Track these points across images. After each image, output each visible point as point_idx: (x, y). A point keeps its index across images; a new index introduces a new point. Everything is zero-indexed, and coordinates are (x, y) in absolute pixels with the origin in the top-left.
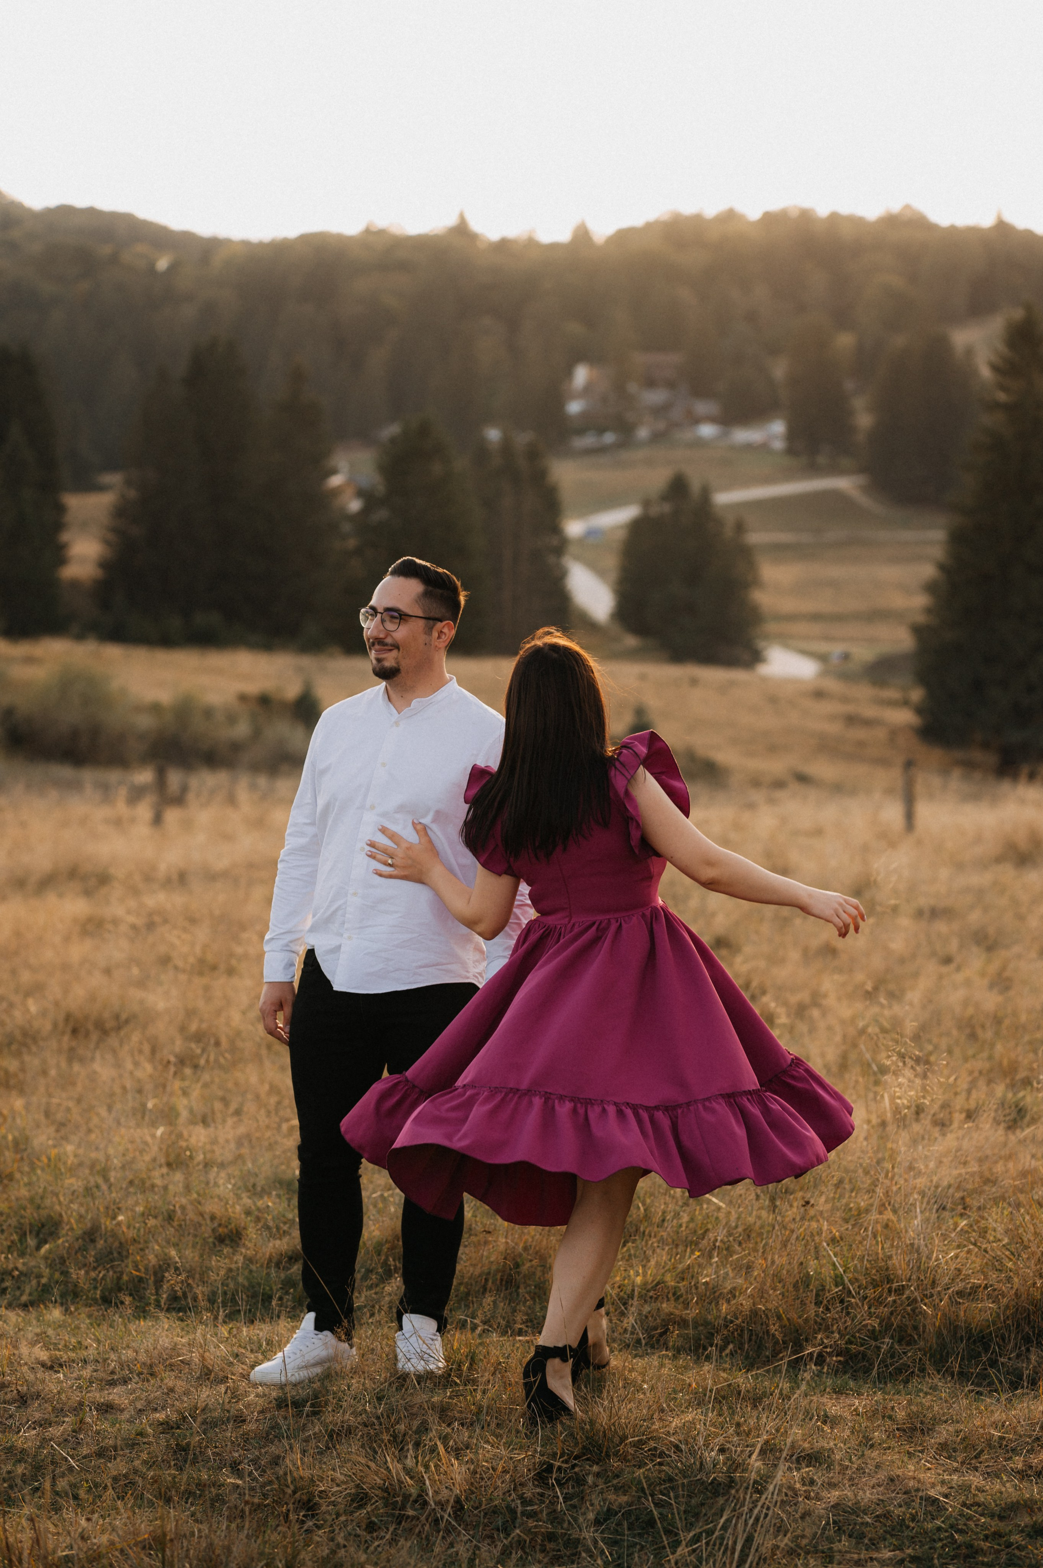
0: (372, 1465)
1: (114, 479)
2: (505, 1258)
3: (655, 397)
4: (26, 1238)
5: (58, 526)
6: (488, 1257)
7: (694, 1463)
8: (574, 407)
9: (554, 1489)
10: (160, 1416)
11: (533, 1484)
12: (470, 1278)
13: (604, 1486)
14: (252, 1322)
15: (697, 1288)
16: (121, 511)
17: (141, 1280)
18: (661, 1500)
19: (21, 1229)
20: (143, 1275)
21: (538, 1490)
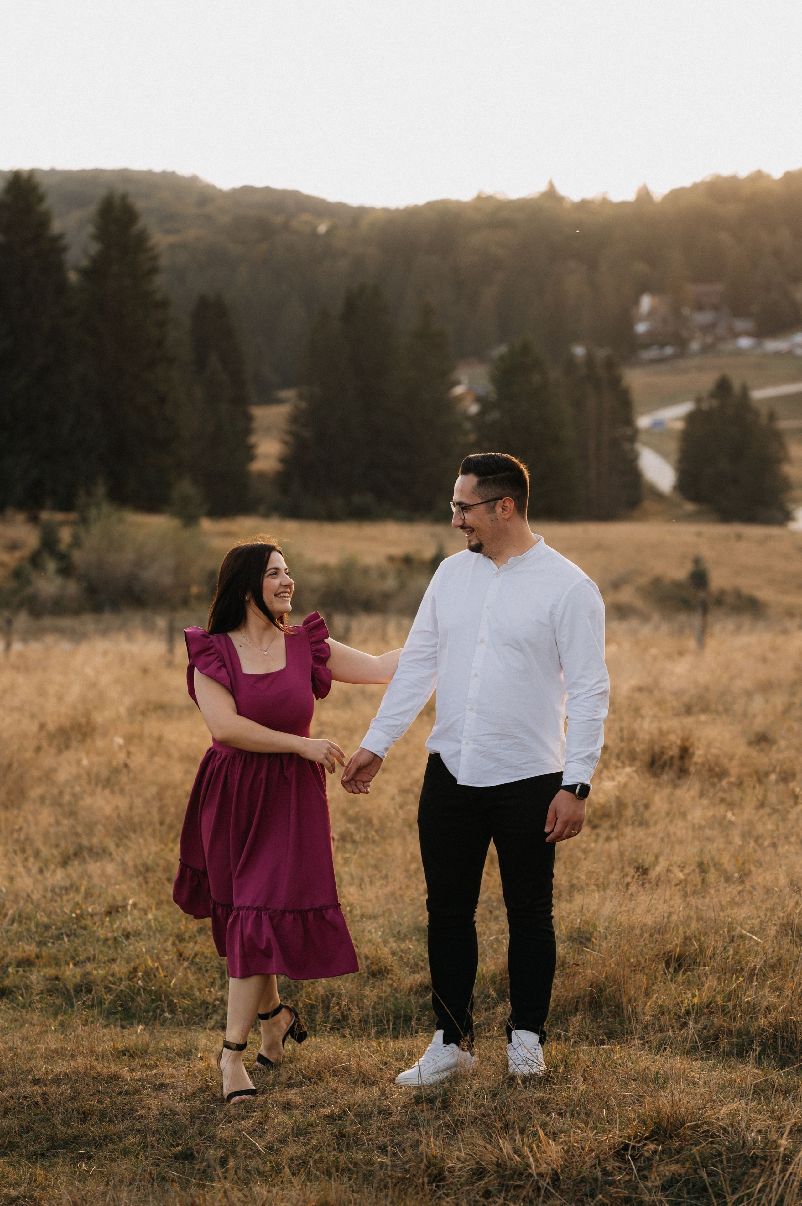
0: (488, 1146)
1: (289, 394)
2: (591, 986)
3: (704, 318)
4: (224, 976)
5: (248, 431)
6: (578, 984)
7: (739, 1142)
8: (641, 328)
9: (630, 1163)
10: (327, 1111)
11: (614, 1160)
12: (565, 1000)
13: (668, 1160)
14: (397, 1037)
15: (740, 1006)
16: (295, 419)
17: (312, 1006)
18: (714, 1171)
19: (221, 969)
20: (314, 1003)
21: (617, 1164)
